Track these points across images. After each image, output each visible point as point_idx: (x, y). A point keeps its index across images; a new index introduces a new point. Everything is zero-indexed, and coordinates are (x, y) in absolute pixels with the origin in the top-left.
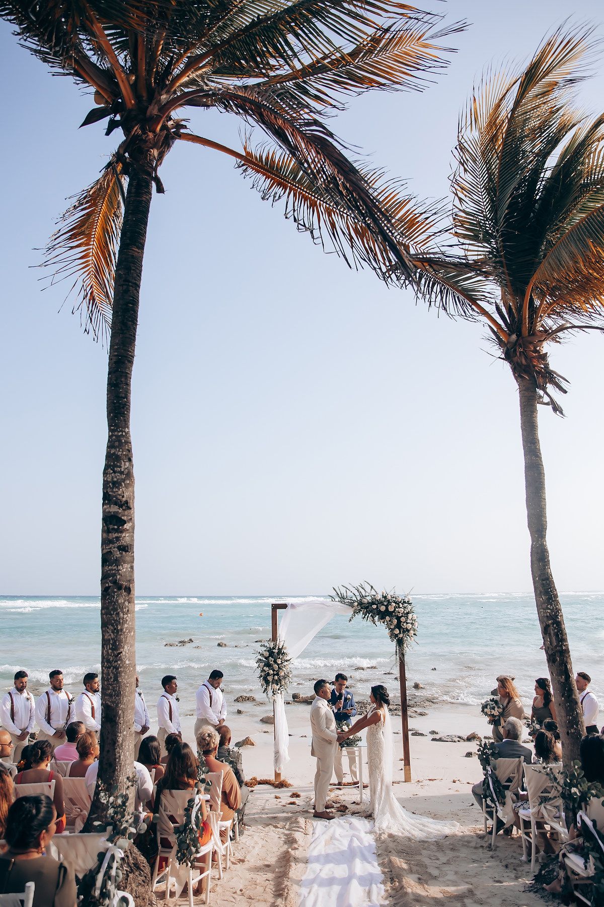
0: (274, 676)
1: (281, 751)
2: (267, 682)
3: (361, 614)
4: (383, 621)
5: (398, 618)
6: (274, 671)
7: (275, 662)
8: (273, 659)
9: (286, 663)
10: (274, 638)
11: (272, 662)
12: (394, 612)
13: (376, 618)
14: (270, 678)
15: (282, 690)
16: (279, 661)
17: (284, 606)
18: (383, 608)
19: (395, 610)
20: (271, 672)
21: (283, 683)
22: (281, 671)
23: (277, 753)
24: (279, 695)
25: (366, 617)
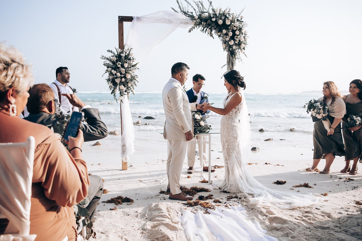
0: (121, 79)
1: (127, 145)
2: (115, 84)
3: (201, 28)
4: (219, 34)
5: (234, 32)
6: (121, 74)
7: (123, 66)
8: (120, 63)
9: (132, 68)
10: (121, 46)
11: (119, 66)
12: (229, 25)
13: (213, 32)
14: (118, 81)
15: (129, 91)
16: (126, 65)
17: (130, 19)
18: (220, 22)
19: (231, 23)
20: (119, 74)
21: (130, 85)
22: (127, 74)
23: (124, 146)
24: (126, 96)
25: (205, 30)
